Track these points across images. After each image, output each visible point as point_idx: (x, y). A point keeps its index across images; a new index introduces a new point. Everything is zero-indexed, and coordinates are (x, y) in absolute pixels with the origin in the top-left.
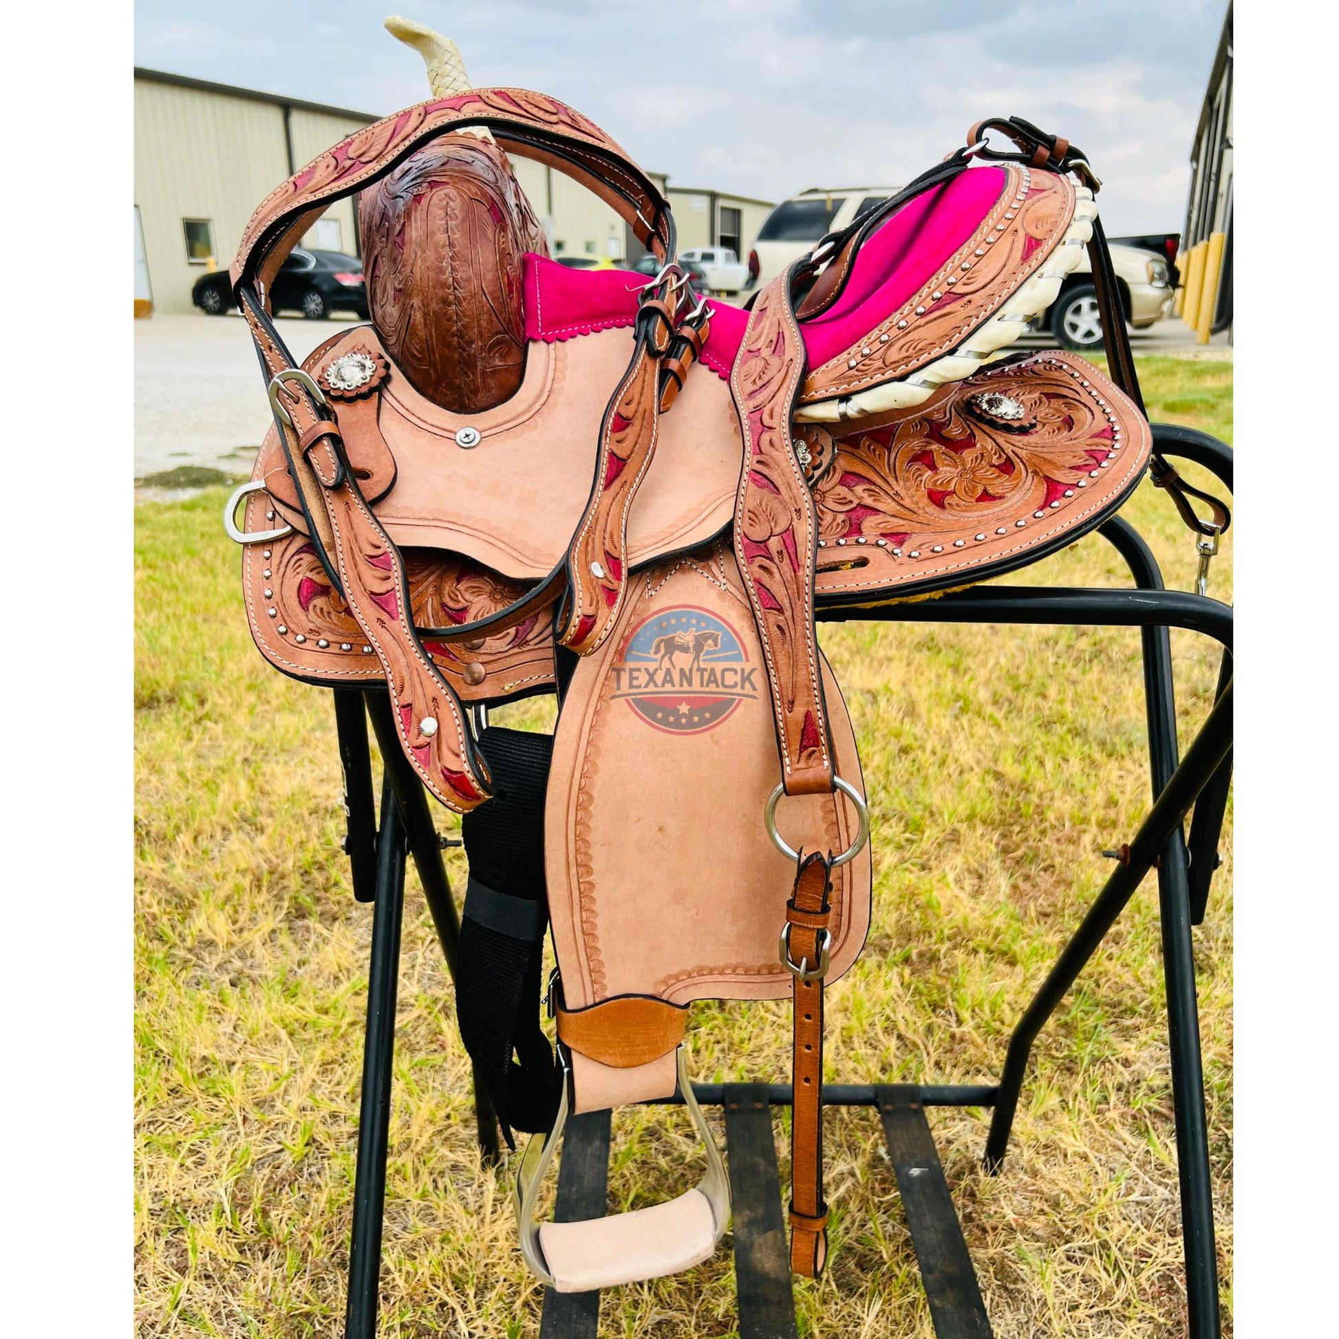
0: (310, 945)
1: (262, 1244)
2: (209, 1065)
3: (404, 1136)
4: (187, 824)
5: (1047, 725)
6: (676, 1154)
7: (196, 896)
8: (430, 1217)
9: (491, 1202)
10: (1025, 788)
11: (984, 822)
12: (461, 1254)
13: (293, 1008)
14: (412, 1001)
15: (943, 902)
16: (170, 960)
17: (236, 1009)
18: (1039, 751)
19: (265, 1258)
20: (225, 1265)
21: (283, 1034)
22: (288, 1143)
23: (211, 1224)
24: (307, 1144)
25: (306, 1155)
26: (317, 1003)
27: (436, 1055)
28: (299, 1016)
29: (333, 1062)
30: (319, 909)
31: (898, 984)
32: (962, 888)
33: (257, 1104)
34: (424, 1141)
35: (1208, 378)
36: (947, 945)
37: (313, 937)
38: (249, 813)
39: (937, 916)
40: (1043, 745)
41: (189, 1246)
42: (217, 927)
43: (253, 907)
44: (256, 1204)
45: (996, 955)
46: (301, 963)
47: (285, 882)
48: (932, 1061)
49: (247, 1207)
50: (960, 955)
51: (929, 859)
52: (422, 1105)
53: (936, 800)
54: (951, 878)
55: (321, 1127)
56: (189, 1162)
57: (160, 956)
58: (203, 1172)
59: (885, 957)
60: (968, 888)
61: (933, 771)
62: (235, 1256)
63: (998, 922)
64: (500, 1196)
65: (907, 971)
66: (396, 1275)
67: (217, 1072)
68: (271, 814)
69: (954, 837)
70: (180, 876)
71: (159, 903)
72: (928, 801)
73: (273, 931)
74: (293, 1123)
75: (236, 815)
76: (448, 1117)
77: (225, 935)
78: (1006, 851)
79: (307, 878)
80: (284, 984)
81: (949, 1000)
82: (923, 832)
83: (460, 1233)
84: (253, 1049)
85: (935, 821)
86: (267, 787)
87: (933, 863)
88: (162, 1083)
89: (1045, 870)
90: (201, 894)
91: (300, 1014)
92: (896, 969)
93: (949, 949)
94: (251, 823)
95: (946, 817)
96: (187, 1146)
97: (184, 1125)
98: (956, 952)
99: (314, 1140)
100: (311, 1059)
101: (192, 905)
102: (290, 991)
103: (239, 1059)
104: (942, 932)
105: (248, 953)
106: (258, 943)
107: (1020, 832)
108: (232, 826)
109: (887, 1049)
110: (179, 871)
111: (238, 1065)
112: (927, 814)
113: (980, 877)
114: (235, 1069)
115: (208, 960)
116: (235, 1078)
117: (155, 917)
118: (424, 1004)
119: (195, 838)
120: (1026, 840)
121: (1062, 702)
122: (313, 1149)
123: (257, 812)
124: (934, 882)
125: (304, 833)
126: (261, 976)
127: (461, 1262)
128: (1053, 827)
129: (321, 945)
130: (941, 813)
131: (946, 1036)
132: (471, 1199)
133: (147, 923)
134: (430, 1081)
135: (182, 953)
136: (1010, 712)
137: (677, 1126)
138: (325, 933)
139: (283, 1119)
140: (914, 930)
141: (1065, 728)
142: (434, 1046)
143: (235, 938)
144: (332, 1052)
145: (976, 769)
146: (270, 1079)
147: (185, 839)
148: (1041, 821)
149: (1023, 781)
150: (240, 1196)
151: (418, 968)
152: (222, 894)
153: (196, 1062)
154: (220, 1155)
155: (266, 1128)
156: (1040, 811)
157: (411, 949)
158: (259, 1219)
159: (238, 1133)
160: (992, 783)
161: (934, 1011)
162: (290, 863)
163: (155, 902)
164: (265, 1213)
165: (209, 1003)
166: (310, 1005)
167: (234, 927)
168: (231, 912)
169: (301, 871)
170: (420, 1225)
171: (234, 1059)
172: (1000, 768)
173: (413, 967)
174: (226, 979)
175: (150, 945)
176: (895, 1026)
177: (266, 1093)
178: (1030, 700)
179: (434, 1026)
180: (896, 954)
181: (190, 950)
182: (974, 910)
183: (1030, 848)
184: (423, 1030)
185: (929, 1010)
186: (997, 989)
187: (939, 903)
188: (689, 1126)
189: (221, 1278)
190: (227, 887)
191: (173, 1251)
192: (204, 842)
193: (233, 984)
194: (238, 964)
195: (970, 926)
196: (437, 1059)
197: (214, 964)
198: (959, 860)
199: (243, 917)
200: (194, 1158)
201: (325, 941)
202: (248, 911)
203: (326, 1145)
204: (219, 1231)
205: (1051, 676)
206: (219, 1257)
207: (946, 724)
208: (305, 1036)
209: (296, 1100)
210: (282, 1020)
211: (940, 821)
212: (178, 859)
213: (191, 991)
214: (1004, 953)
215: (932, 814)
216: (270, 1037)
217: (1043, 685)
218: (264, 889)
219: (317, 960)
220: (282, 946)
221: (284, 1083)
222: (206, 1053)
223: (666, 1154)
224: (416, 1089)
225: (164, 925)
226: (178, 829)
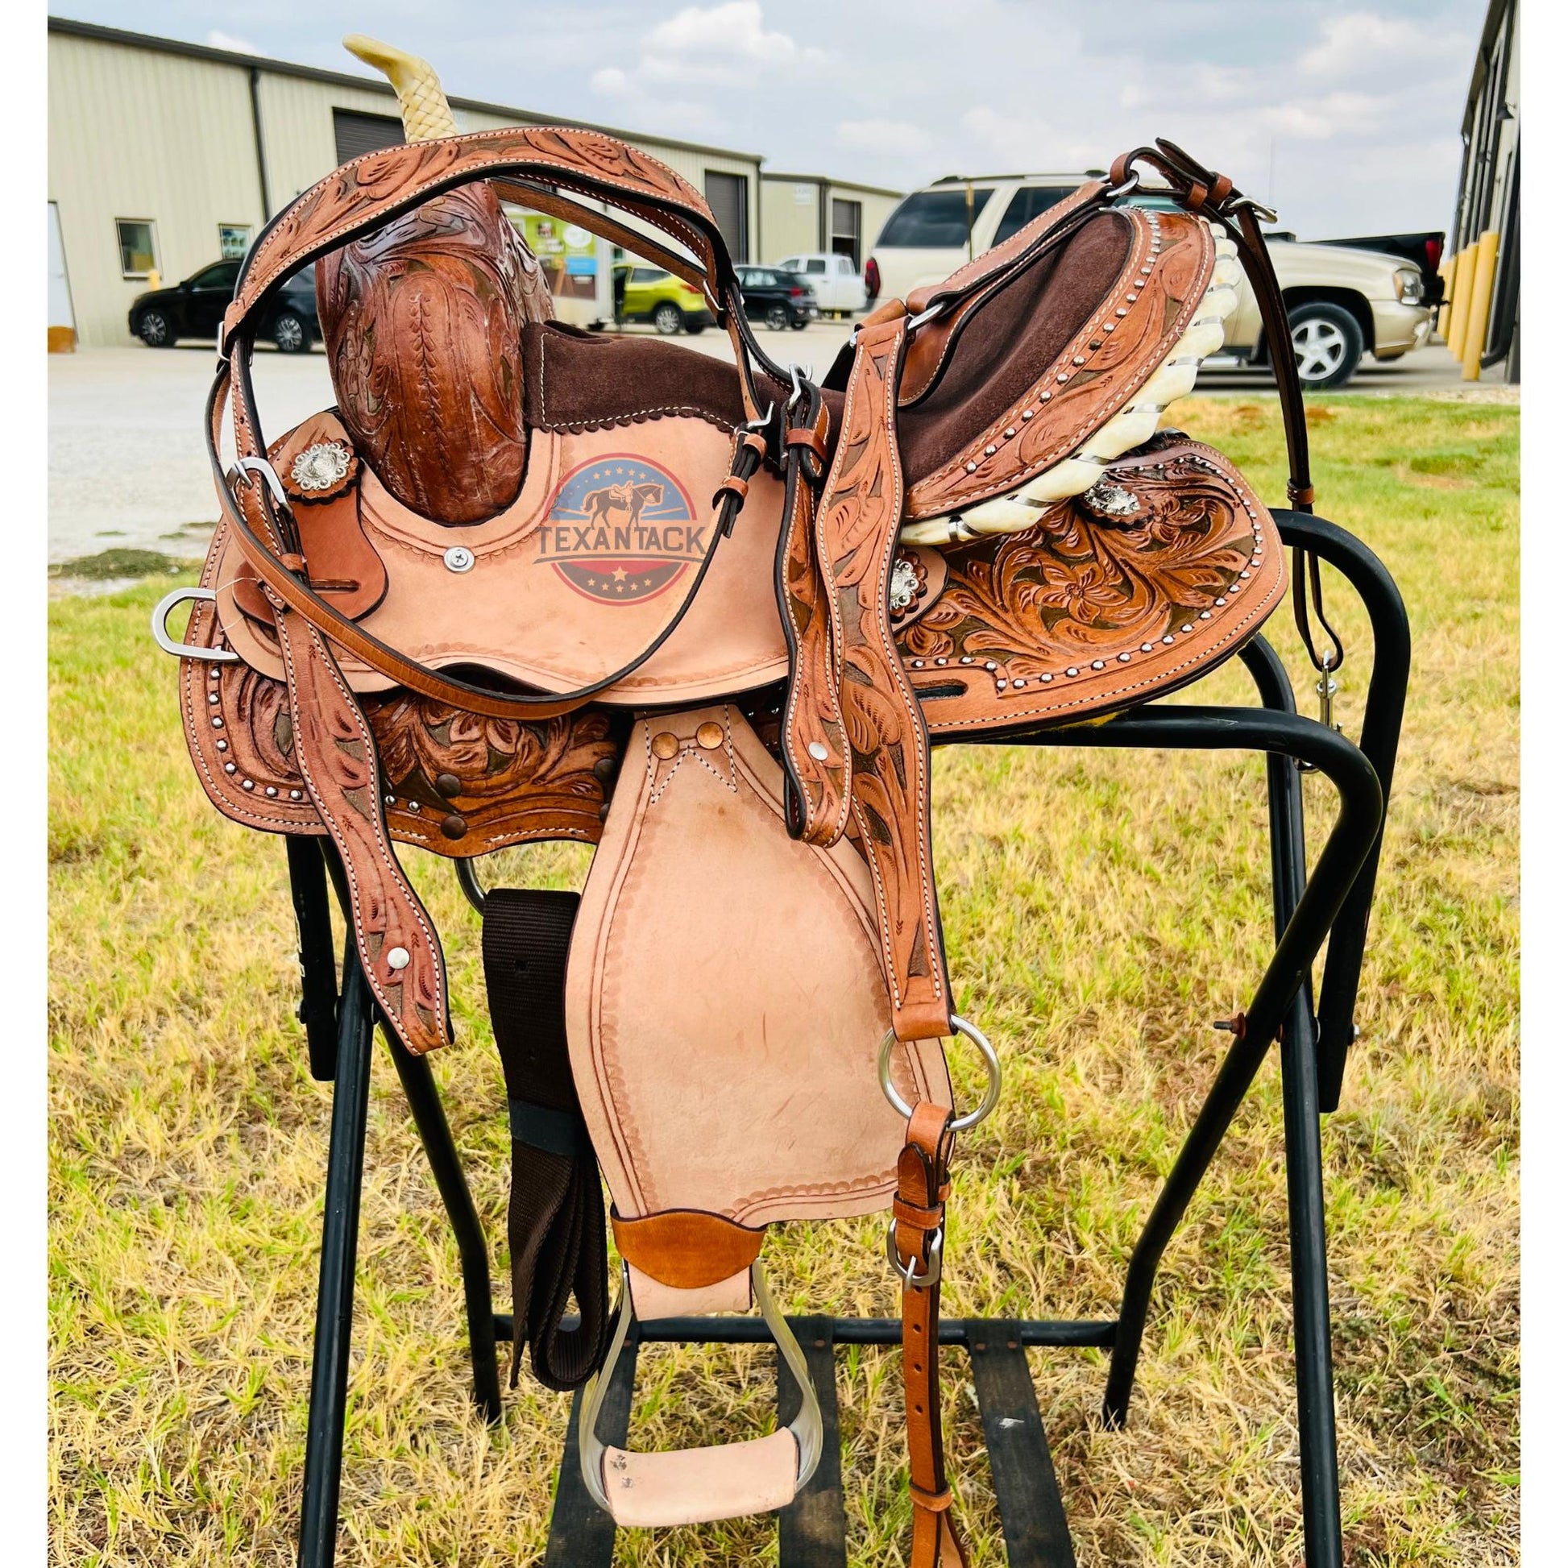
0: (266, 1155)
1: (199, 1512)
2: (137, 1300)
3: (377, 1385)
4: (112, 1006)
5: (1221, 880)
6: (715, 1406)
7: (123, 1095)
8: (407, 1481)
9: (481, 1463)
10: (1184, 958)
11: (1129, 1002)
12: (443, 1522)
13: (241, 1231)
14: (392, 1223)
15: (1069, 1100)
16: (90, 1172)
17: (171, 1231)
18: (1207, 913)
19: (201, 1530)
20: (152, 1536)
21: (230, 1263)
22: (234, 1393)
23: (137, 1487)
24: (256, 1396)
25: (256, 1408)
26: (273, 1225)
27: (421, 1289)
28: (249, 1241)
29: (290, 1297)
30: (278, 1110)
31: (1005, 1202)
32: (1096, 1085)
33: (196, 1348)
34: (402, 1390)
35: (1473, 425)
36: (1070, 1152)
37: (270, 1145)
38: (192, 994)
39: (1061, 1118)
40: (1213, 906)
41: (108, 1514)
42: (148, 1132)
43: (195, 1109)
44: (192, 1463)
45: (1131, 1165)
46: (255, 1177)
47: (236, 1078)
48: (1042, 1295)
49: (180, 1469)
50: (1085, 1165)
51: (1055, 1049)
52: (400, 1347)
53: (1068, 973)
54: (1081, 1071)
55: (276, 1375)
56: (109, 1416)
57: (77, 1167)
58: (128, 1427)
59: (990, 1168)
60: (1103, 1085)
61: (1067, 937)
62: (166, 1526)
63: (1137, 1125)
64: (493, 1455)
65: (1016, 1185)
66: (363, 1547)
67: (146, 1308)
68: (219, 994)
69: (1090, 1021)
70: (101, 1071)
71: (76, 1104)
72: (1058, 976)
73: (220, 1139)
74: (240, 1370)
75: (176, 995)
76: (433, 1363)
77: (158, 1142)
78: (1153, 1037)
79: (263, 1073)
80: (232, 1202)
81: (1066, 1221)
82: (1050, 1014)
83: (442, 1497)
84: (193, 1282)
85: (1066, 1001)
86: (215, 960)
87: (1060, 1053)
88: (78, 1321)
89: (1203, 1061)
90: (128, 1092)
91: (251, 1239)
92: (1002, 1182)
93: (1071, 1159)
94: (192, 1004)
95: (1081, 996)
96: (107, 1396)
97: (105, 1372)
98: (1081, 1162)
99: (266, 1390)
100: (264, 1293)
101: (117, 1105)
102: (239, 1212)
103: (175, 1292)
104: (1064, 1137)
105: (188, 1165)
106: (200, 1154)
107: (1175, 1014)
108: (170, 1010)
109: (985, 1279)
110: (101, 1064)
111: (172, 1301)
112: (1056, 992)
113: (1120, 1070)
114: (168, 1306)
115: (136, 1174)
116: (169, 1316)
117: (70, 1120)
118: (407, 1227)
119: (123, 1023)
120: (1180, 1024)
121: (1241, 851)
122: (265, 1401)
123: (202, 989)
124: (1059, 1077)
125: (260, 1017)
126: (202, 1193)
127: (443, 1531)
128: (1217, 1008)
129: (279, 1155)
130: (1075, 989)
131: (1062, 1266)
132: (459, 1461)
133: (60, 1128)
134: (412, 1319)
135: (105, 1165)
136: (1176, 863)
137: (718, 1372)
138: (285, 1140)
139: (228, 1364)
140: (1030, 1136)
141: (1244, 883)
142: (419, 1278)
143: (171, 1146)
144: (290, 1285)
145: (1125, 935)
146: (213, 1317)
147: (110, 1024)
148: (1203, 1001)
149: (1184, 951)
150: (173, 1456)
151: (400, 1183)
152: (155, 1093)
153: (121, 1295)
154: (148, 1407)
155: (207, 1376)
156: (1201, 987)
157: (394, 1160)
158: (196, 1480)
159: (172, 1382)
160: (1143, 953)
161: (1047, 1233)
162: (243, 1055)
163: (70, 1103)
164: (203, 1476)
165: (136, 1224)
166: (265, 1227)
167: (170, 1134)
168: (167, 1115)
169: (257, 1065)
170: (396, 1489)
171: (168, 1293)
172: (1154, 934)
173: (395, 1181)
174: (160, 1196)
175: (64, 1155)
176: (997, 1252)
177: (206, 1334)
178: (1202, 848)
179: (419, 1253)
180: (1005, 1165)
181: (114, 1162)
182: (1107, 1110)
183: (1185, 1034)
184: (404, 1258)
185: (1041, 1233)
186: (1129, 1207)
187: (1062, 1101)
188: (734, 1372)
189: (148, 1550)
190: (164, 1083)
191: (89, 1521)
192: (133, 1026)
193: (168, 1203)
194: (175, 1178)
195: (1101, 1128)
196: (422, 1292)
197: (145, 1179)
198: (1093, 1050)
199: (182, 1121)
200: (115, 1412)
201: (285, 1150)
202: (188, 1113)
203: (280, 1396)
204: (146, 1495)
205: (1230, 817)
206: (145, 1526)
207: (1090, 878)
208: (256, 1265)
209: (243, 1342)
210: (229, 1246)
211: (1072, 1000)
212: (101, 1049)
213: (115, 1212)
214: (1143, 1164)
215: (1063, 992)
216: (214, 1266)
217: (1221, 829)
218: (209, 1086)
219: (274, 1173)
220: (230, 1157)
221: (230, 1321)
222: (133, 1285)
223: (702, 1406)
224: (394, 1329)
225: (82, 1130)
226: (100, 1012)
